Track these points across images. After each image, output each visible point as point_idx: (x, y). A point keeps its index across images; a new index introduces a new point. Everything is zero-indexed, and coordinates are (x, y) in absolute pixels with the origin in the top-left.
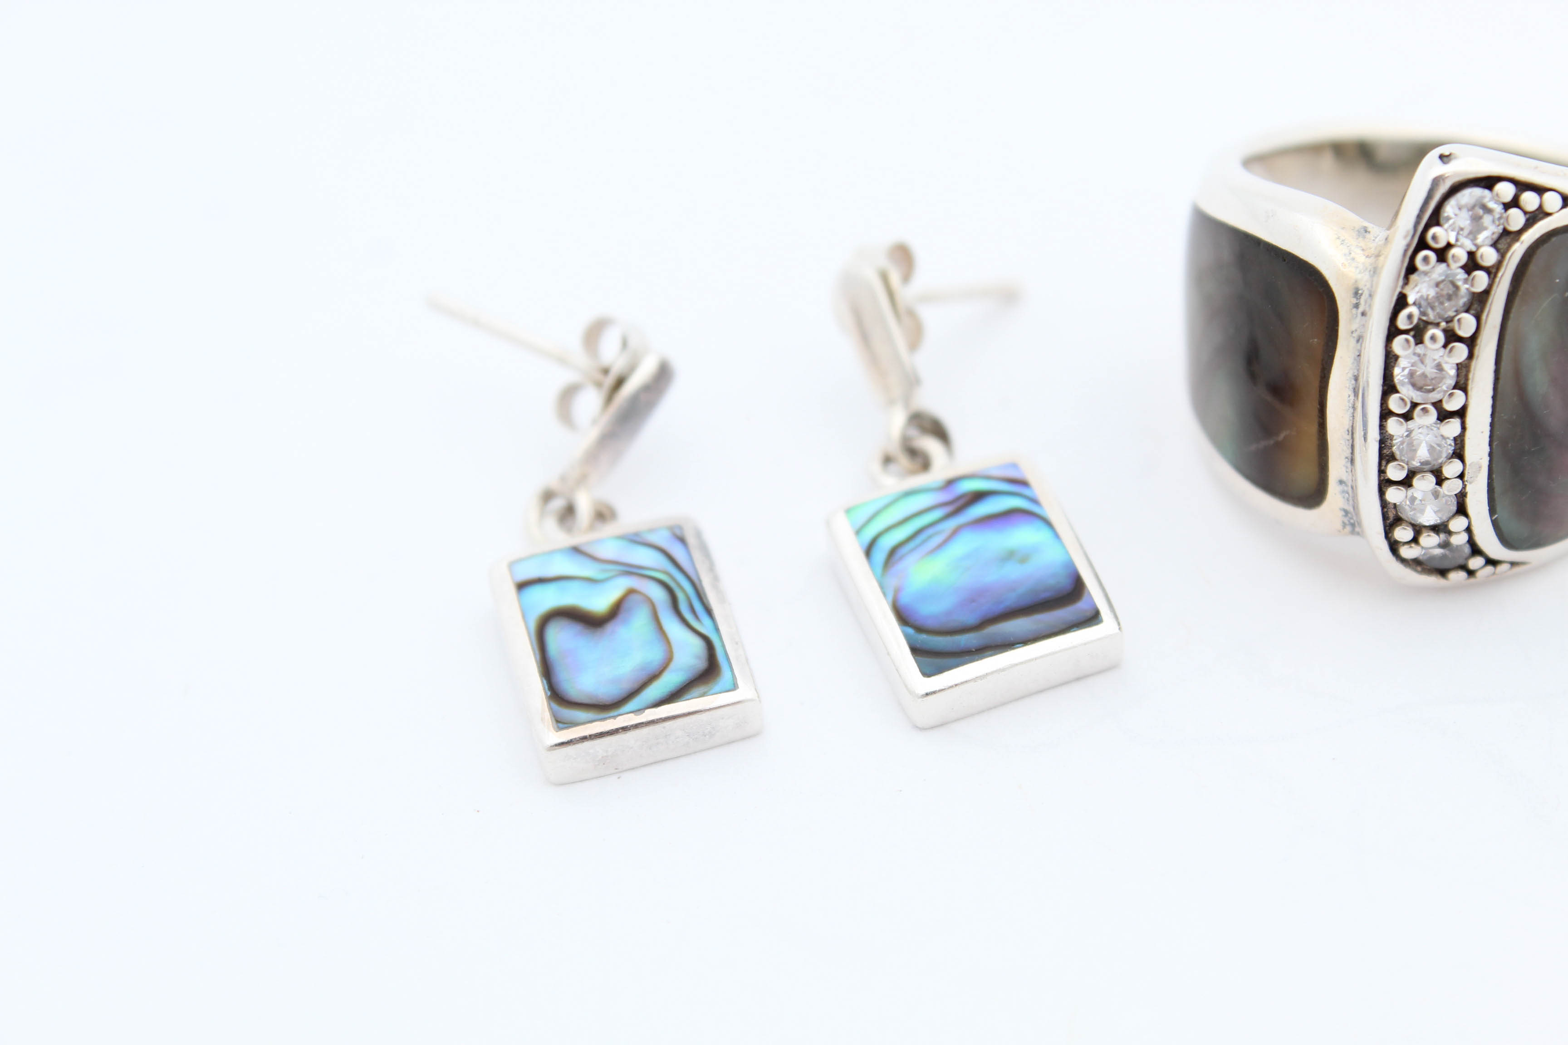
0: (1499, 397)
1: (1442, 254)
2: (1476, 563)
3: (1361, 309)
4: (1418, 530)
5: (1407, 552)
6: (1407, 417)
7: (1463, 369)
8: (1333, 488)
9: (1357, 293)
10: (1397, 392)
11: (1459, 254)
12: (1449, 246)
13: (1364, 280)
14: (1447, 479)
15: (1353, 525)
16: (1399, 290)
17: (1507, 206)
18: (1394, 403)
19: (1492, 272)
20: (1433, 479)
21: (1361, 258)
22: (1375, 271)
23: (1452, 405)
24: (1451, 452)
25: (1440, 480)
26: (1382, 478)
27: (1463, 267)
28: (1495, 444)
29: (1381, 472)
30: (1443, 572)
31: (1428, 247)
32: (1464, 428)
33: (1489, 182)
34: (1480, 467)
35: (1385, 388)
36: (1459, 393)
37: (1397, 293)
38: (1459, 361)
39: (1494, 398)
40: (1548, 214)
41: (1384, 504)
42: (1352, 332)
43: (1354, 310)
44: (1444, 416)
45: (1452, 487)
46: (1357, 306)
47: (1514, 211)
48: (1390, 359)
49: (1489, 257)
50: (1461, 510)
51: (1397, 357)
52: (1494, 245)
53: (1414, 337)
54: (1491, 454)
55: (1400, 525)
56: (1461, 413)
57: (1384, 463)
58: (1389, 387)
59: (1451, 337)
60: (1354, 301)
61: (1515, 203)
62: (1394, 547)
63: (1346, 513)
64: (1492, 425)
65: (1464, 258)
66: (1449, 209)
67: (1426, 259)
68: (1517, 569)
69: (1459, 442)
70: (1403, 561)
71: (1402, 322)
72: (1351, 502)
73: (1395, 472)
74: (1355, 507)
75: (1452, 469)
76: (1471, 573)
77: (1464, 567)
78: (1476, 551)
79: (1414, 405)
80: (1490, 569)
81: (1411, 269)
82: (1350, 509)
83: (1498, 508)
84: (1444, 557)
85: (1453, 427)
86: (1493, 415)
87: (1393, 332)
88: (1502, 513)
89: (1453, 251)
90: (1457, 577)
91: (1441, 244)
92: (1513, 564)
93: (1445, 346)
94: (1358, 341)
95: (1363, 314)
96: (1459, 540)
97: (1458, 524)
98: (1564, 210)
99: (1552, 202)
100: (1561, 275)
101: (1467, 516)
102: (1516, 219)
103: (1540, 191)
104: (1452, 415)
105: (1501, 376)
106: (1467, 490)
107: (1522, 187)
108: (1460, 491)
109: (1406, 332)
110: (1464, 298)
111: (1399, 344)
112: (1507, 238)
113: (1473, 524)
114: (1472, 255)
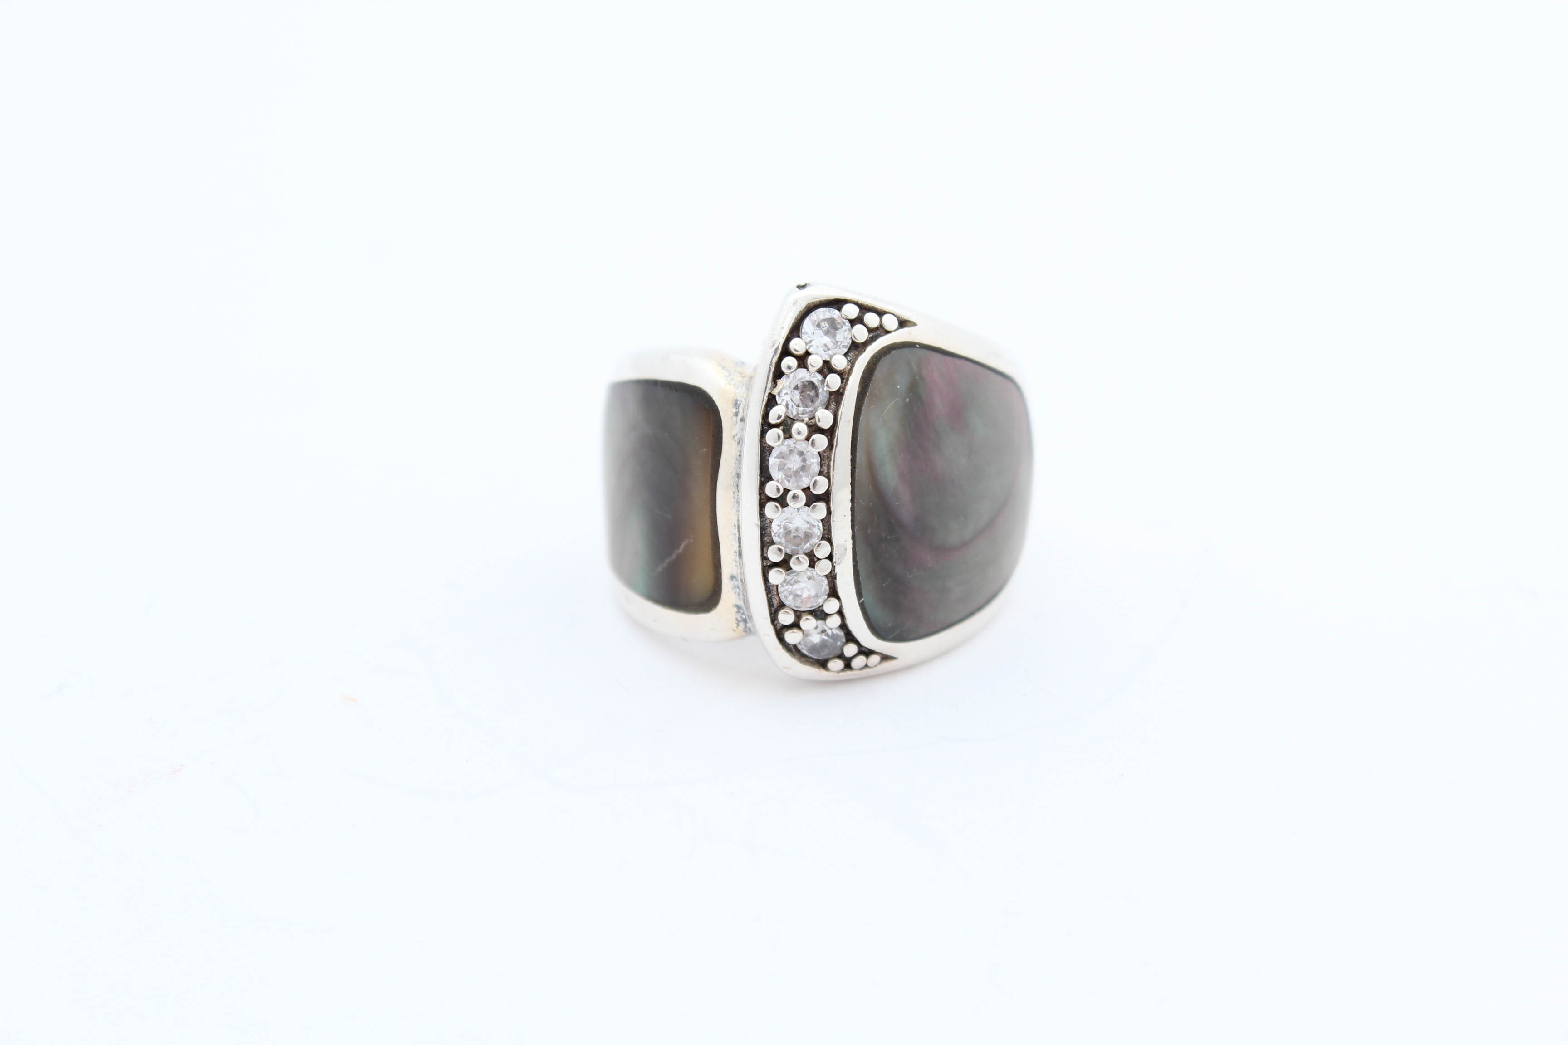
0: (856, 485)
1: (802, 361)
2: (850, 650)
3: (740, 416)
4: (799, 615)
5: (791, 638)
6: (782, 502)
7: (825, 457)
8: (726, 585)
9: (736, 404)
10: (772, 479)
11: (815, 361)
12: (807, 354)
13: (740, 393)
14: (818, 560)
15: (745, 621)
16: (768, 391)
17: (853, 322)
18: (771, 490)
19: (844, 375)
20: (806, 561)
22: (749, 387)
23: (820, 491)
24: (821, 536)
25: (813, 562)
26: (765, 563)
27: (820, 371)
28: (856, 528)
29: (764, 558)
30: (823, 664)
31: (791, 355)
32: (829, 512)
33: (837, 304)
34: (846, 549)
35: (763, 479)
36: (823, 479)
37: (767, 394)
38: (821, 450)
39: (853, 484)
40: (888, 332)
41: (769, 589)
42: (734, 437)
43: (734, 418)
44: (812, 499)
45: (823, 568)
46: (736, 414)
47: (859, 327)
48: (765, 451)
49: (840, 362)
50: (833, 593)
51: (770, 450)
52: (846, 355)
53: (784, 431)
54: (853, 537)
55: (783, 609)
56: (826, 498)
57: (765, 548)
58: (765, 476)
59: (813, 429)
60: (734, 410)
61: (859, 320)
62: (780, 633)
63: (739, 608)
64: (853, 509)
65: (820, 364)
66: (808, 325)
67: (790, 366)
68: (887, 664)
69: (826, 523)
70: (788, 647)
71: (772, 419)
72: (742, 596)
73: (775, 556)
74: (746, 601)
75: (822, 551)
76: (848, 663)
77: (841, 656)
78: (850, 638)
79: (787, 491)
80: (862, 660)
81: (778, 374)
82: (741, 603)
83: (864, 592)
84: (822, 644)
85: (821, 510)
86: (853, 500)
87: (766, 426)
88: (867, 598)
89: (810, 359)
90: (835, 666)
91: (801, 351)
92: (884, 657)
93: (808, 437)
94: (739, 443)
95: (742, 420)
96: (834, 623)
97: (831, 607)
98: (901, 330)
99: (890, 322)
100: (902, 382)
101: (838, 598)
102: (861, 334)
103: (881, 313)
104: (818, 498)
105: (857, 465)
106: (837, 570)
107: (864, 309)
108: (831, 572)
109: (777, 426)
110: (823, 396)
111: (772, 436)
112: (856, 348)
113: (844, 605)
114: (826, 363)
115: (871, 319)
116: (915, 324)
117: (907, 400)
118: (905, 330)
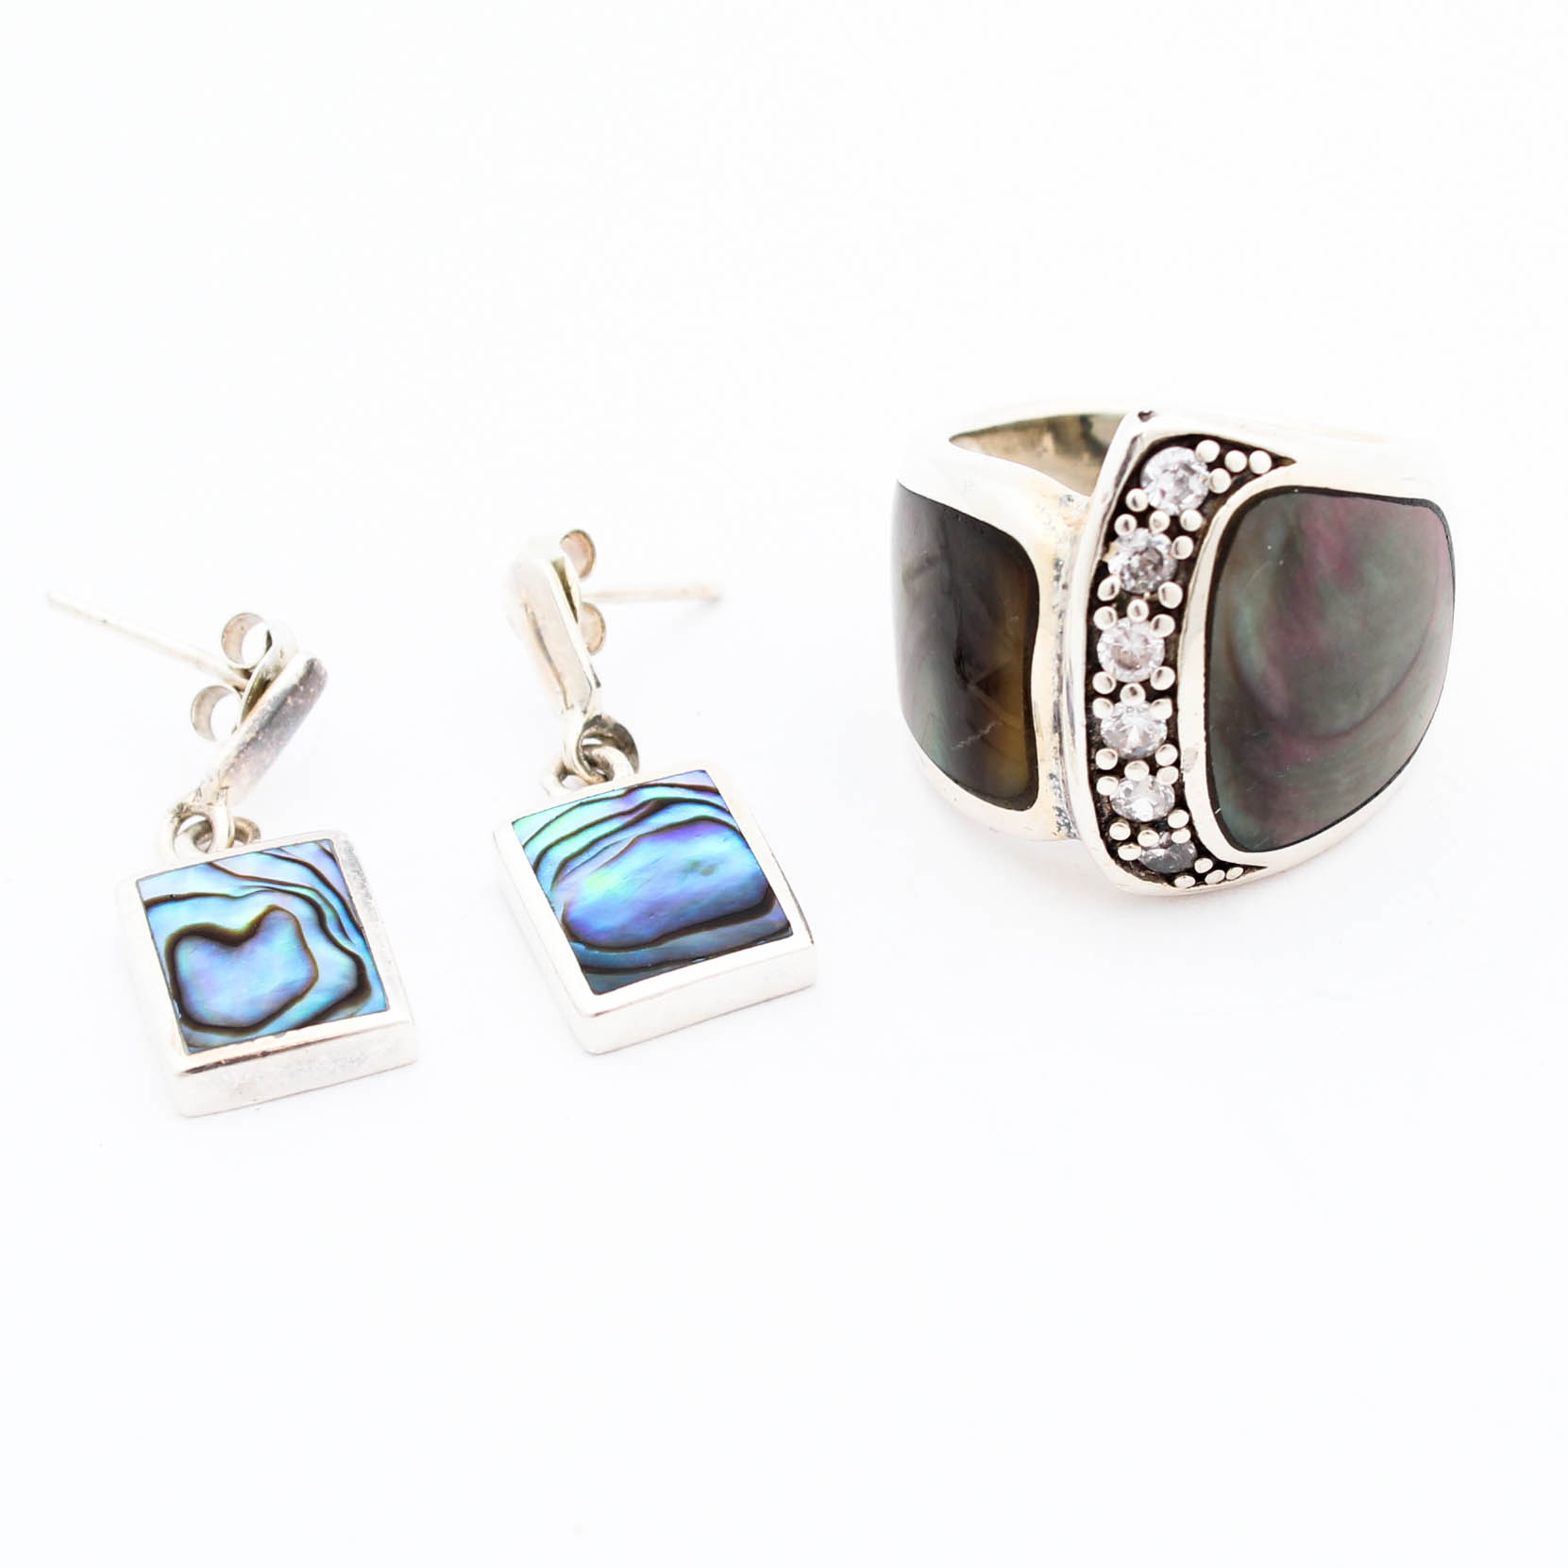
0: (1212, 674)
1: (1143, 519)
2: (1203, 865)
3: (1061, 582)
4: (1136, 827)
5: (1127, 853)
6: (1114, 697)
7: (1171, 644)
8: (1044, 784)
9: (1057, 565)
10: (1101, 670)
11: (1161, 519)
12: (1151, 509)
13: (1064, 552)
14: (1161, 767)
15: (1068, 826)
16: (1098, 558)
17: (1211, 467)
18: (1100, 683)
19: (1198, 537)
20: (1145, 767)
21: (1062, 527)
22: (1075, 540)
23: (1162, 684)
24: (1165, 738)
25: (1154, 769)
26: (1092, 768)
27: (1166, 532)
28: (1211, 728)
29: (1091, 761)
30: (1170, 879)
31: (1128, 511)
32: (1175, 709)
33: (1191, 441)
34: (1197, 753)
35: (1090, 667)
36: (1168, 671)
37: (1096, 562)
38: (1166, 634)
39: (1207, 675)
40: (1257, 476)
41: (1097, 798)
42: (1054, 607)
43: (1055, 583)
44: (1153, 696)
45: (1168, 776)
46: (1057, 578)
47: (1219, 472)
48: (1093, 635)
49: (1192, 521)
50: (1181, 803)
51: (1100, 632)
52: (1200, 509)
53: (1117, 609)
54: (1207, 739)
55: (1116, 821)
56: (1172, 693)
57: (1093, 751)
58: (1093, 666)
59: (1156, 608)
60: (1055, 573)
61: (1219, 463)
62: (1112, 847)
63: (1060, 811)
64: (1207, 706)
65: (1166, 523)
66: (1151, 469)
67: (1126, 525)
68: (1251, 875)
69: (1172, 723)
70: (1123, 864)
71: (1104, 593)
72: (1063, 799)
73: (1105, 760)
74: (1068, 804)
75: (1166, 756)
76: (1200, 879)
77: (1191, 872)
78: (1203, 852)
79: (1121, 685)
80: (1219, 874)
81: (1111, 536)
82: (1063, 806)
83: (1221, 801)
84: (1168, 859)
85: (1164, 707)
86: (1207, 695)
87: (1094, 604)
88: (1224, 807)
89: (1154, 516)
90: (1185, 882)
91: (1142, 507)
92: (1247, 868)
93: (1150, 619)
94: (1060, 616)
95: (1065, 587)
96: (1182, 837)
97: (1178, 819)
98: (1274, 471)
99: (1260, 462)
100: (1273, 541)
101: (1187, 810)
102: (1221, 481)
103: (1247, 450)
104: (1162, 694)
105: (1213, 651)
106: (1185, 779)
107: (1227, 445)
108: (1178, 780)
109: (1108, 603)
110: (1169, 566)
111: (1101, 617)
112: (1212, 501)
113: (1194, 818)
114: (1175, 519)
115: (1236, 460)
116: (1293, 462)
117: (1281, 562)
118: (1281, 470)
